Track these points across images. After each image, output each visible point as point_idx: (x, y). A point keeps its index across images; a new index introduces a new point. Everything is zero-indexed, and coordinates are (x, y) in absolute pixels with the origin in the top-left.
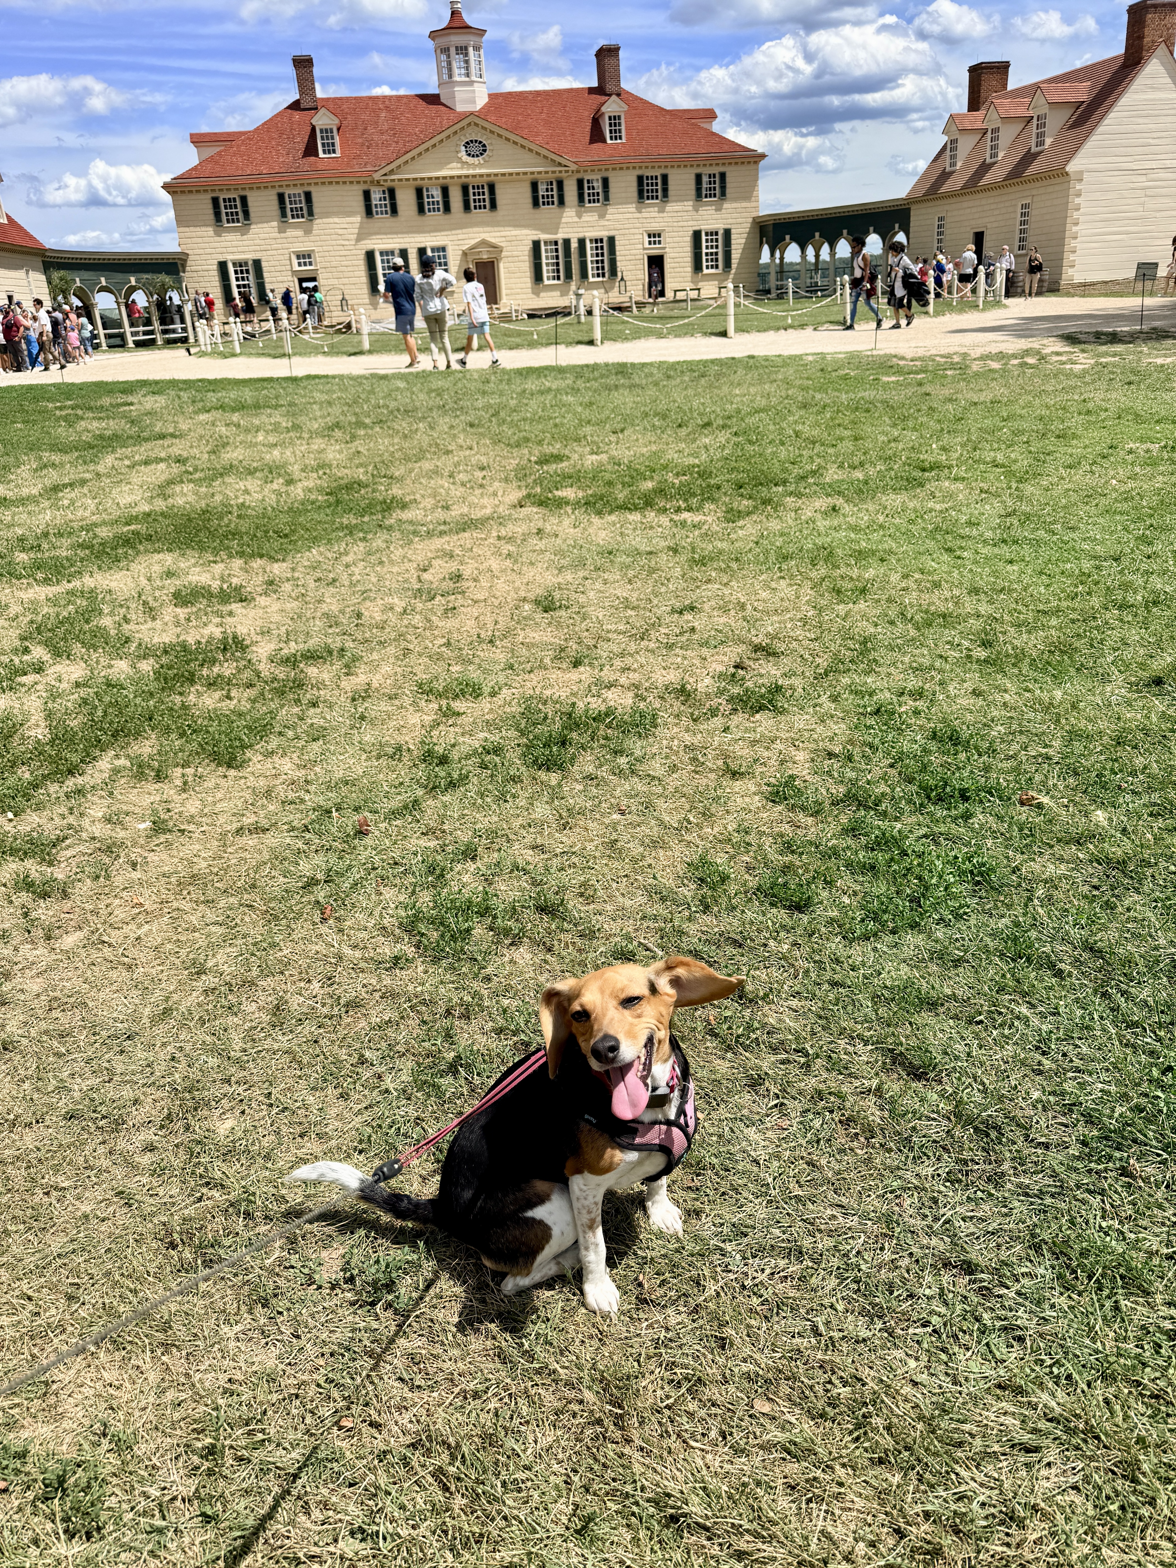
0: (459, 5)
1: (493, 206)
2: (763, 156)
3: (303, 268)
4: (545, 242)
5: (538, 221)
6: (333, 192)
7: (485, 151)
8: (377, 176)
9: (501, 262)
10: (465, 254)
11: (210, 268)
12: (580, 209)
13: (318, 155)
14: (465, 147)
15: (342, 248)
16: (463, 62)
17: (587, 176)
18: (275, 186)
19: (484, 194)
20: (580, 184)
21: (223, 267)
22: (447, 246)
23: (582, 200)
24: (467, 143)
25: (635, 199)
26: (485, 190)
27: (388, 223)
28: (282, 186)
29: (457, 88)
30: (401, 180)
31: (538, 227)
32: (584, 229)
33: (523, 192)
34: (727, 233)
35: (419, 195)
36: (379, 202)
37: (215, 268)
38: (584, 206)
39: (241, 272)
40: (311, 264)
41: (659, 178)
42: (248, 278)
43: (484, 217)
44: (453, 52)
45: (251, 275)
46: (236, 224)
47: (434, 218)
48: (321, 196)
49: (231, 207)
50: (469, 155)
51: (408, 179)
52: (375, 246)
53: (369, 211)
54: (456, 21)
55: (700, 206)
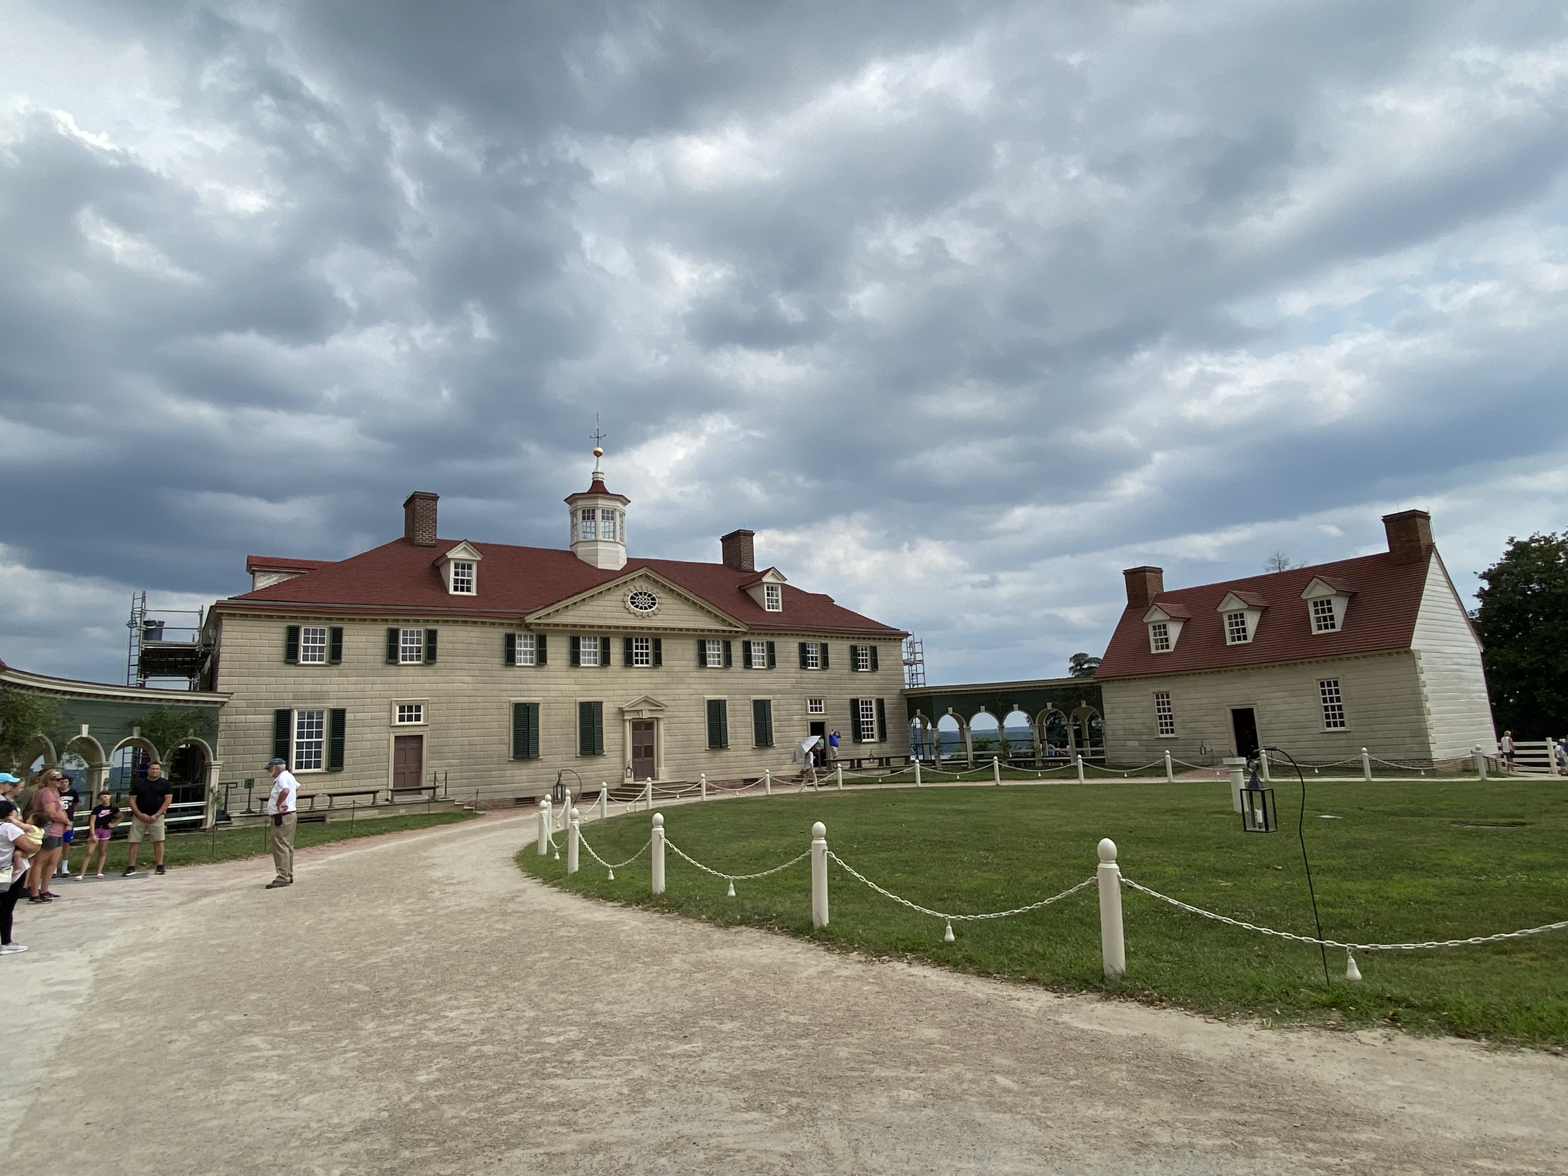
0: (603, 476)
1: (658, 661)
2: (907, 635)
3: (406, 723)
4: (710, 702)
5: (704, 681)
6: (466, 634)
7: (654, 604)
8: (530, 619)
9: (661, 723)
10: (622, 712)
11: (262, 718)
12: (746, 671)
13: (447, 591)
14: (632, 598)
15: (467, 699)
16: (609, 524)
17: (753, 639)
18: (387, 620)
19: (647, 648)
20: (747, 646)
21: (283, 718)
22: (601, 703)
23: (748, 661)
24: (636, 594)
25: (798, 665)
26: (650, 644)
27: (532, 673)
28: (398, 621)
29: (600, 546)
30: (558, 625)
31: (703, 686)
32: (749, 692)
33: (690, 650)
34: (880, 703)
35: (575, 644)
36: (524, 648)
37: (270, 718)
38: (750, 668)
39: (310, 725)
40: (418, 718)
41: (819, 647)
42: (319, 734)
43: (647, 673)
44: (599, 514)
45: (325, 729)
46: (317, 662)
47: (590, 670)
48: (447, 636)
49: (314, 640)
50: (637, 607)
51: (566, 625)
52: (512, 699)
53: (510, 658)
54: (598, 488)
55: (856, 675)
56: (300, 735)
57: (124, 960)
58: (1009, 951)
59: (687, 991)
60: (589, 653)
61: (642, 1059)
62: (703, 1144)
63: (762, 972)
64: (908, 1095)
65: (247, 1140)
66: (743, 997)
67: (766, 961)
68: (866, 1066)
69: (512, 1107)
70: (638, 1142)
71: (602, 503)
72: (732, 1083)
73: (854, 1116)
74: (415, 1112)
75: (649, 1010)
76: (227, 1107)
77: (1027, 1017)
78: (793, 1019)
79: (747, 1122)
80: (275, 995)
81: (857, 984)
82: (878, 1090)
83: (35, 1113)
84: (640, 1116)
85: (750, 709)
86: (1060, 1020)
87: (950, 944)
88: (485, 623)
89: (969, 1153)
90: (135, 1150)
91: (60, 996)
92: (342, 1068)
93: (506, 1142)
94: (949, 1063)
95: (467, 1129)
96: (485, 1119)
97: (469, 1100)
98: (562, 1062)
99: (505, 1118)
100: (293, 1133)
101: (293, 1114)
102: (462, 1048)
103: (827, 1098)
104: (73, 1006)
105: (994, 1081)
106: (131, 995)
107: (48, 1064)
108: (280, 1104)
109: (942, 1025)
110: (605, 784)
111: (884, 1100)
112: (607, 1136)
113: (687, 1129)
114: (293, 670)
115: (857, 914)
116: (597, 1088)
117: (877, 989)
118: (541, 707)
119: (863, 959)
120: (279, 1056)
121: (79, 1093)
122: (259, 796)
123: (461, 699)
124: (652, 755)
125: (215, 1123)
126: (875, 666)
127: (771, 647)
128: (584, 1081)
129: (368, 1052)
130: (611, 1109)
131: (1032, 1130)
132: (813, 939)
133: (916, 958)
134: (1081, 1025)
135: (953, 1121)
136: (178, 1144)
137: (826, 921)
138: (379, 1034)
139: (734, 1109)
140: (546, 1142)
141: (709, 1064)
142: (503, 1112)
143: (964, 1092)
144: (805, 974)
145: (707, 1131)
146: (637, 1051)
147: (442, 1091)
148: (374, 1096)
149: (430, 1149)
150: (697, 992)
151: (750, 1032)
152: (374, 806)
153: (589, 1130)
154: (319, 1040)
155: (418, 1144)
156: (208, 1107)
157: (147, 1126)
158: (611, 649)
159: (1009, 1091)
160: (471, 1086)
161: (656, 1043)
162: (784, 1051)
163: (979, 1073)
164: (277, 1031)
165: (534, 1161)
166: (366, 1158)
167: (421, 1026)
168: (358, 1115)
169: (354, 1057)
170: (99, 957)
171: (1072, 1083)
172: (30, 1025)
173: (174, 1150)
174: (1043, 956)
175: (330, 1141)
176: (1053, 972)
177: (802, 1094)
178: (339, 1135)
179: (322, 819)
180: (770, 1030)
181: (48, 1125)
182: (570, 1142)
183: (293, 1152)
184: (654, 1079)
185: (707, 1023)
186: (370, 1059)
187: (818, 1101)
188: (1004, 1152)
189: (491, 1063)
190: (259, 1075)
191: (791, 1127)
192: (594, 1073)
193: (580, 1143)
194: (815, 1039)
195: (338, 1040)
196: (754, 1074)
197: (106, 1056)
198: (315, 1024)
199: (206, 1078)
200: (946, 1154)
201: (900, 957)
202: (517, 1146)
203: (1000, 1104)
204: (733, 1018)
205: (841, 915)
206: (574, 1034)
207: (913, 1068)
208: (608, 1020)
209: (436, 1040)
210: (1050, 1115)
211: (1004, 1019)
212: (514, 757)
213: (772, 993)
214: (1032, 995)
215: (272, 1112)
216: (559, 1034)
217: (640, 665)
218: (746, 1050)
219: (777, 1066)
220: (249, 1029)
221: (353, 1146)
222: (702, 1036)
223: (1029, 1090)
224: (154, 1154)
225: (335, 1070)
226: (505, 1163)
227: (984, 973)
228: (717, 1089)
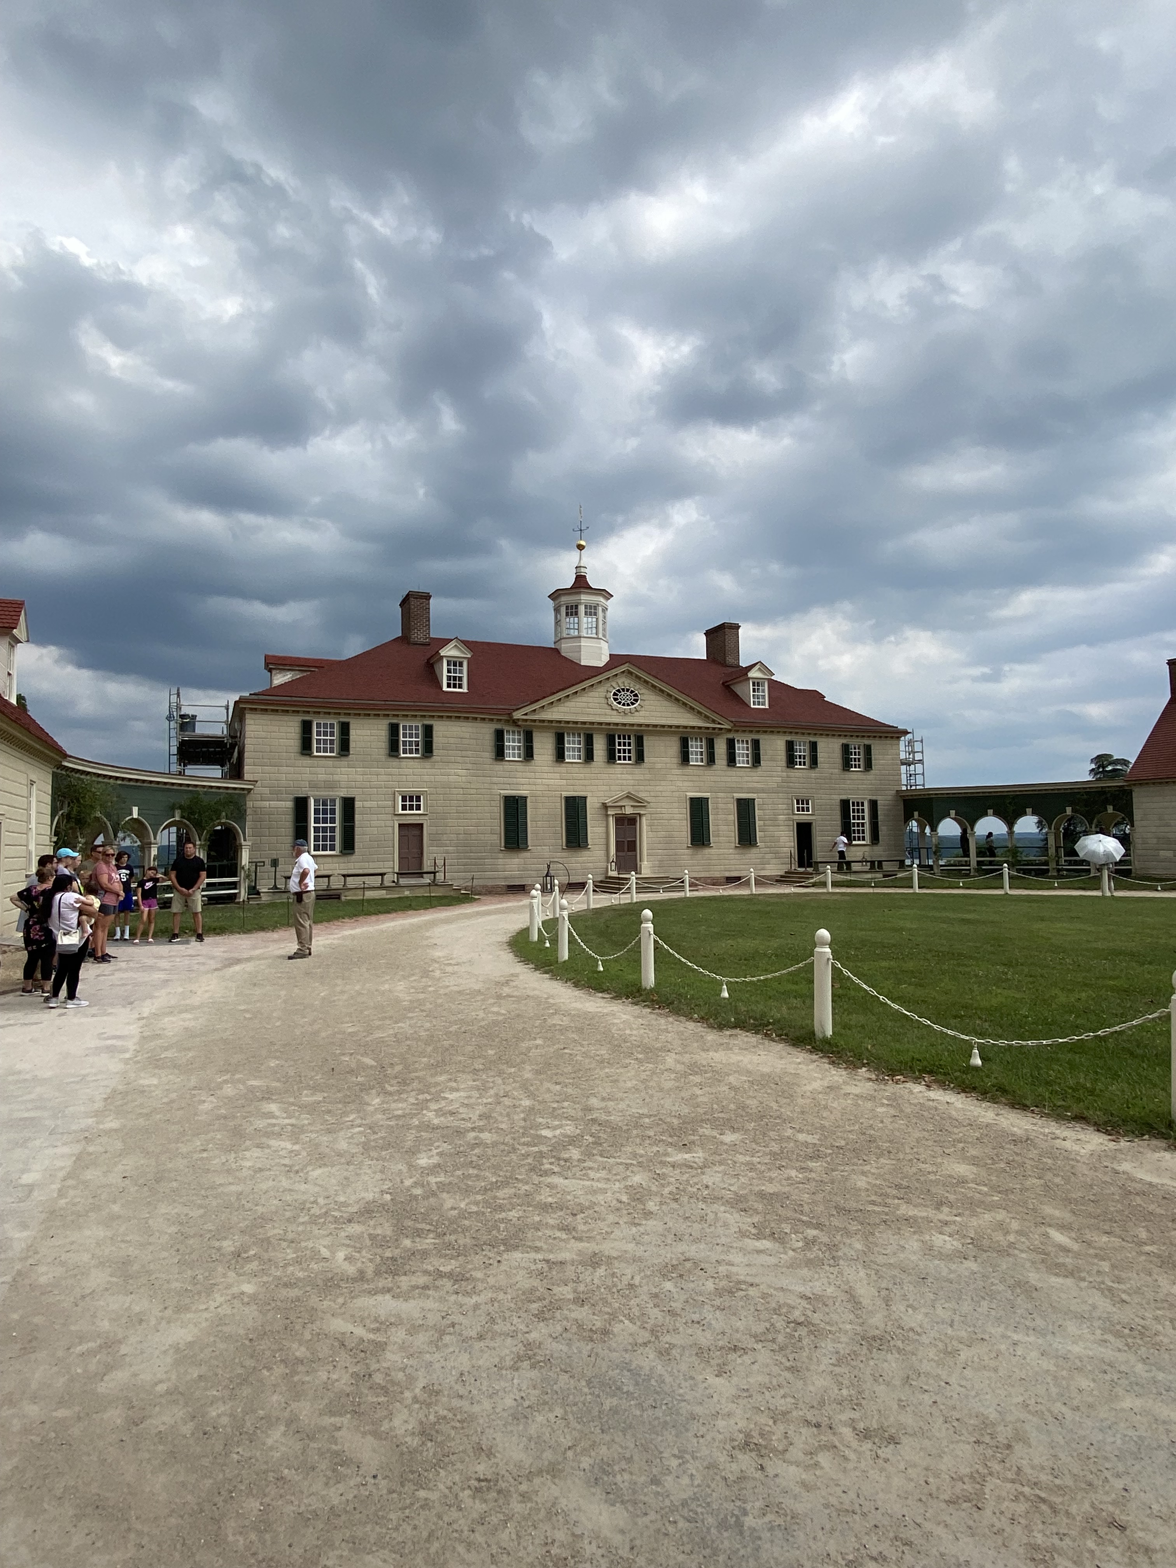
0: (585, 570)
1: (640, 758)
2: (906, 733)
3: (408, 812)
4: (691, 799)
5: (686, 778)
6: (459, 729)
7: (636, 700)
8: (517, 715)
9: (644, 819)
10: (605, 807)
11: (282, 804)
12: (729, 769)
13: (441, 688)
14: (615, 694)
15: (461, 791)
16: (592, 620)
17: (737, 737)
18: (388, 715)
19: (629, 745)
20: (731, 744)
21: (301, 804)
22: (586, 798)
23: (731, 760)
24: (618, 691)
25: (784, 763)
26: (632, 741)
27: (520, 767)
28: (397, 716)
29: (584, 643)
30: (543, 721)
31: (686, 784)
32: (732, 790)
33: (672, 747)
34: (874, 804)
35: (560, 740)
36: (513, 743)
37: (290, 804)
38: (734, 766)
39: (325, 812)
40: (418, 808)
41: (808, 745)
42: (333, 821)
43: (629, 769)
44: (582, 609)
45: (338, 816)
46: (328, 754)
47: (574, 765)
48: (444, 731)
49: (325, 734)
50: (619, 703)
51: (551, 721)
52: (502, 792)
53: (500, 753)
54: (581, 583)
55: (847, 775)
56: (317, 821)
57: (166, 1019)
58: (1048, 1083)
59: (684, 1094)
60: (574, 749)
61: (640, 1164)
62: (711, 1271)
63: (763, 1081)
64: (943, 1241)
65: (260, 1209)
66: (744, 1107)
67: (766, 1070)
68: (889, 1201)
69: (511, 1203)
70: (640, 1259)
71: (585, 598)
72: (738, 1203)
73: (881, 1259)
74: (416, 1197)
75: (645, 1111)
76: (245, 1173)
77: (1078, 1161)
78: (801, 1137)
79: (759, 1252)
80: (292, 1063)
81: (869, 1105)
82: (907, 1231)
83: (82, 1161)
84: (642, 1229)
85: (733, 807)
86: (1120, 1168)
87: (976, 1068)
88: (476, 719)
89: (1027, 1323)
90: (163, 1209)
91: (111, 1050)
92: (349, 1143)
93: (504, 1242)
94: (991, 1207)
95: (467, 1222)
96: (483, 1213)
97: (467, 1191)
98: (559, 1159)
99: (503, 1215)
100: (302, 1207)
101: (303, 1187)
102: (460, 1133)
103: (847, 1233)
104: (121, 1060)
105: (1046, 1235)
106: (169, 1054)
107: (97, 1114)
108: (292, 1175)
109: (975, 1161)
110: (590, 876)
111: (916, 1245)
112: (608, 1248)
113: (692, 1250)
114: (307, 761)
115: (863, 1026)
116: (594, 1192)
117: (892, 1112)
118: (528, 800)
119: (874, 1077)
120: (292, 1125)
121: (119, 1145)
122: (283, 874)
123: (455, 791)
124: (635, 850)
125: (233, 1188)
126: (868, 766)
127: (756, 744)
128: (581, 1182)
129: (373, 1128)
130: (611, 1218)
131: (1104, 1304)
132: (815, 1050)
133: (935, 1081)
134: (1148, 1178)
135: (1003, 1280)
136: (200, 1207)
137: (829, 1032)
138: (384, 1112)
139: (743, 1234)
140: (545, 1247)
141: (713, 1177)
142: (501, 1208)
143: (1011, 1245)
144: (809, 1088)
145: (714, 1257)
146: (635, 1155)
147: (441, 1178)
148: (378, 1176)
149: (429, 1241)
150: (694, 1096)
151: (754, 1146)
152: (382, 887)
153: (590, 1239)
154: (329, 1112)
155: (419, 1233)
156: (229, 1171)
157: (175, 1184)
158: (595, 745)
159: (1066, 1250)
160: (469, 1176)
161: (655, 1149)
162: (793, 1173)
163: (1027, 1224)
164: (292, 1100)
165: (533, 1267)
166: (368, 1242)
167: (422, 1106)
168: (363, 1195)
169: (360, 1133)
170: (145, 1015)
171: (1148, 1248)
172: (84, 1076)
173: (196, 1213)
174: (1092, 1092)
175: (336, 1220)
176: (1106, 1112)
177: (819, 1226)
178: (345, 1215)
179: (338, 897)
180: (775, 1147)
181: (89, 1175)
182: (569, 1251)
183: (300, 1228)
184: (654, 1188)
185: (708, 1132)
186: (376, 1136)
187: (839, 1237)
188: (1071, 1327)
189: (489, 1152)
190: (273, 1142)
191: (809, 1263)
192: (592, 1174)
193: (580, 1253)
194: (827, 1162)
195: (345, 1114)
196: (762, 1195)
197: (145, 1111)
198: (326, 1095)
199: (228, 1142)
200: (998, 1319)
201: (917, 1078)
202: (516, 1247)
203: (1058, 1265)
204: (733, 1129)
205: (845, 1026)
206: (570, 1129)
207: (946, 1209)
208: (604, 1117)
209: (436, 1121)
210: (1122, 1286)
211: (1049, 1161)
212: (505, 847)
213: (775, 1106)
214: (1081, 1136)
215: (285, 1183)
216: (555, 1128)
217: (622, 762)
218: (751, 1167)
219: (787, 1189)
220: (268, 1095)
221: (355, 1229)
222: (702, 1145)
223: (1092, 1251)
224: (179, 1215)
225: (343, 1145)
226: (503, 1267)
227: (1019, 1104)
228: (722, 1208)
